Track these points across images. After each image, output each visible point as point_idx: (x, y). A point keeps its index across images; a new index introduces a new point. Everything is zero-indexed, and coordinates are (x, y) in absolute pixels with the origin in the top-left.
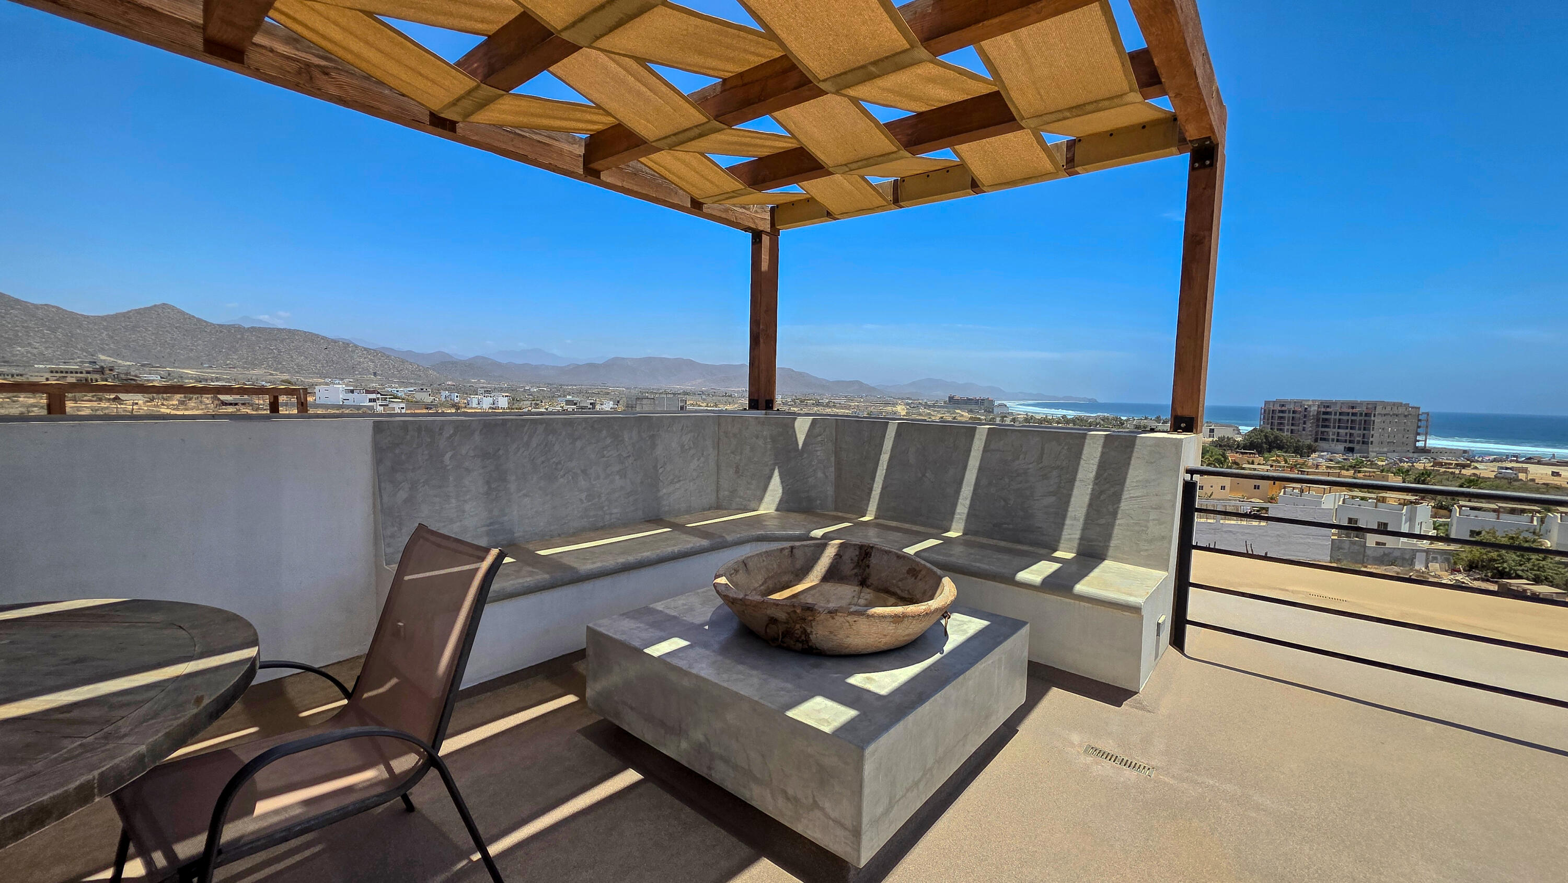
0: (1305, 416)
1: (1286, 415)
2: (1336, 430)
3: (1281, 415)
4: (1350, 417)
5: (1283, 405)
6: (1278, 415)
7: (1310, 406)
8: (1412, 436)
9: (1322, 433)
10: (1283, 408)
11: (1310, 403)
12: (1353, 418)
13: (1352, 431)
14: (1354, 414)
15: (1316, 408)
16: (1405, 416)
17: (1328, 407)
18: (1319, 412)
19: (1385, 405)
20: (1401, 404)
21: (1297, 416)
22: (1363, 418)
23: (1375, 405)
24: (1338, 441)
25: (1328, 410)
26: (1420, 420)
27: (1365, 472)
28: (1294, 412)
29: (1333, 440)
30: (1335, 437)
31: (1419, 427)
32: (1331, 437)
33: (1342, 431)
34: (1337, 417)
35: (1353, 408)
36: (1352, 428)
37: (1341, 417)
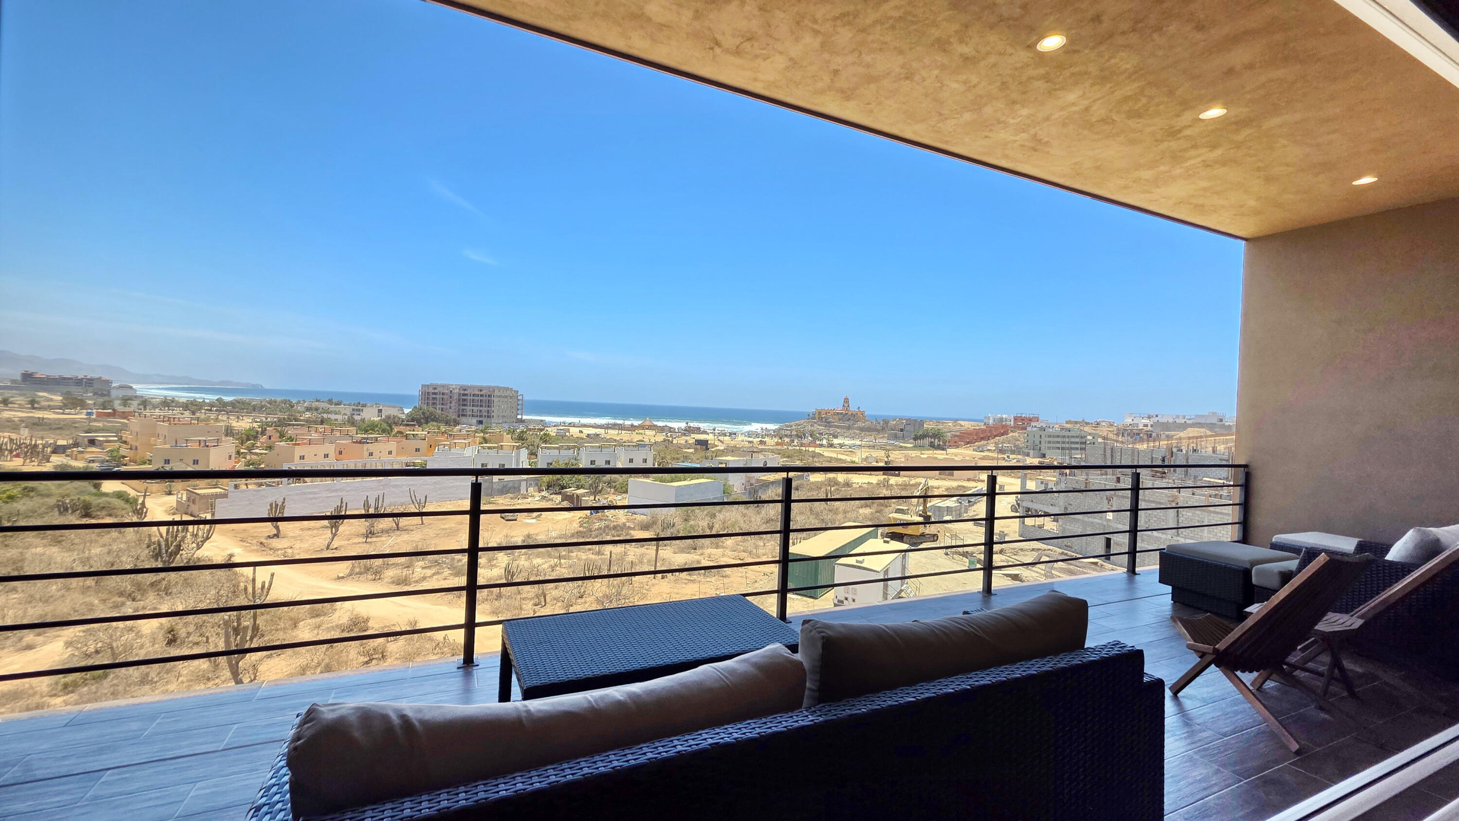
0: (451, 397)
1: (438, 396)
2: (471, 408)
3: (434, 396)
4: (480, 398)
5: (435, 389)
6: (432, 396)
7: (453, 389)
8: (515, 411)
9: (463, 410)
10: (435, 391)
11: (454, 387)
12: (481, 398)
13: (481, 408)
14: (482, 396)
15: (458, 391)
16: (511, 397)
17: (465, 390)
18: (460, 394)
19: (499, 388)
20: (507, 389)
21: (445, 397)
22: (487, 398)
23: (494, 389)
24: (472, 416)
25: (466, 392)
26: (519, 400)
27: (490, 433)
28: (443, 394)
29: (470, 416)
30: (471, 413)
31: (518, 410)
32: (469, 413)
33: (475, 409)
34: (472, 398)
35: (481, 391)
36: (481, 406)
37: (474, 398)
